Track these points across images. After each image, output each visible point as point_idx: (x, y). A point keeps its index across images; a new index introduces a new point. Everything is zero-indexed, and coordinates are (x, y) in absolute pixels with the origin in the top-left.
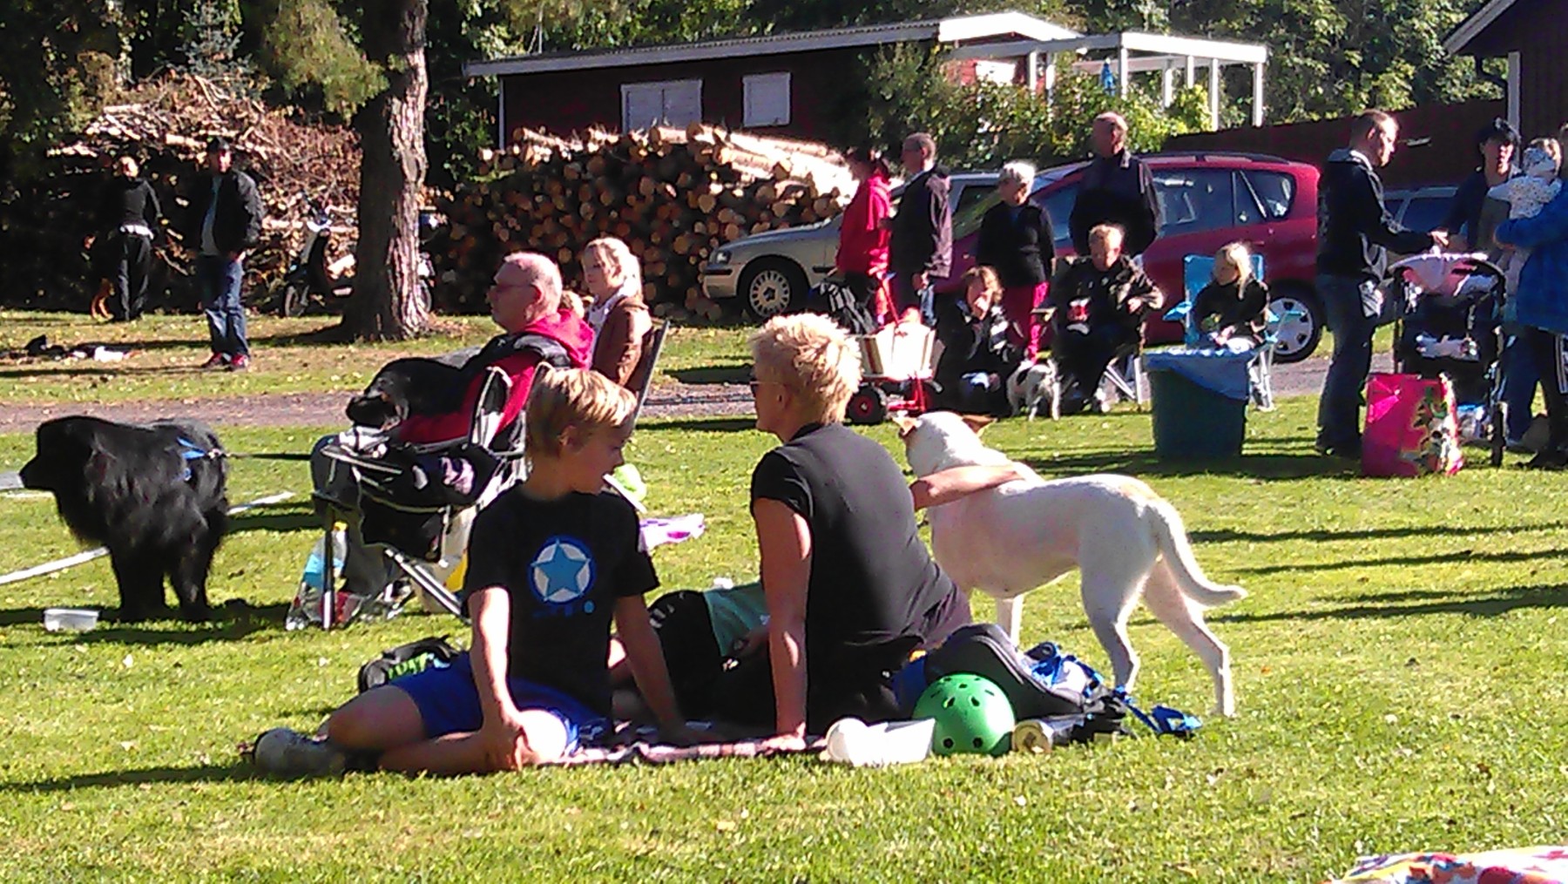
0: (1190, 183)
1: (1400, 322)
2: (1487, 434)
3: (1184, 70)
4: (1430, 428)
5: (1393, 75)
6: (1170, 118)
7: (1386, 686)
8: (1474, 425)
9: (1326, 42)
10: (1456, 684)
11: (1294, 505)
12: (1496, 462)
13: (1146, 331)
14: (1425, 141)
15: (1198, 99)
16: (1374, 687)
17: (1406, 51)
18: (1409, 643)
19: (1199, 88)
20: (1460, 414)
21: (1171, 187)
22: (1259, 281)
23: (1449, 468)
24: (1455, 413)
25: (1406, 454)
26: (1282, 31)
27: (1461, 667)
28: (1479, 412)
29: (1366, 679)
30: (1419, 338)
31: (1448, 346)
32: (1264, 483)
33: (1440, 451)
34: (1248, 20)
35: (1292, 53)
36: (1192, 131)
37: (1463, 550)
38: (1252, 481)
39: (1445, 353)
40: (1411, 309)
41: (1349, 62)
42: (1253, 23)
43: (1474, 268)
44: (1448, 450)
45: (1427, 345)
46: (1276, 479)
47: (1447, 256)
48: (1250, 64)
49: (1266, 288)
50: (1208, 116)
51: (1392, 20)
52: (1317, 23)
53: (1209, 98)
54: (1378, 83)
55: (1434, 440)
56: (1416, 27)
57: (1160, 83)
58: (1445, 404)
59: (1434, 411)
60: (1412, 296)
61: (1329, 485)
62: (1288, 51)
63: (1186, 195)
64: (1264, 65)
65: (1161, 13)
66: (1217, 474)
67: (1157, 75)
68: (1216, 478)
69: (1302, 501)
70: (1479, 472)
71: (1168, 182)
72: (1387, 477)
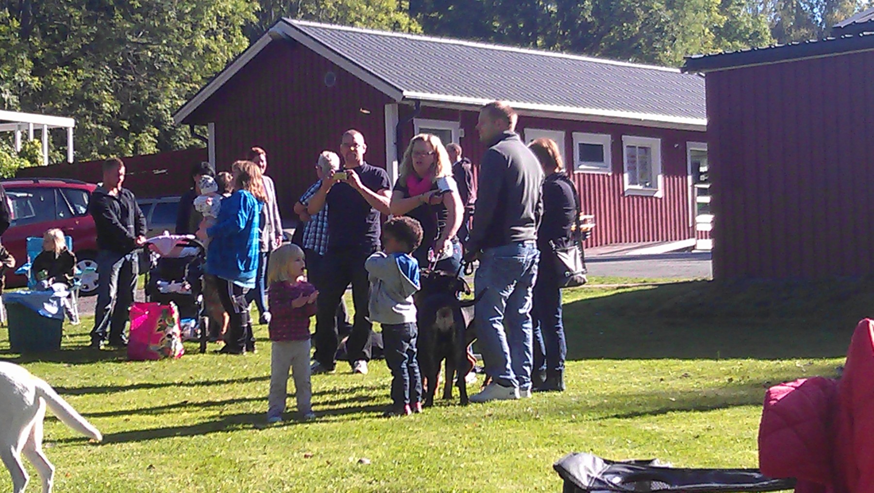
0: (30, 195)
1: (148, 273)
2: (197, 334)
3: (28, 130)
4: (166, 332)
5: (147, 134)
6: (20, 158)
7: (135, 481)
8: (190, 330)
9: (110, 115)
10: (175, 478)
11: (89, 378)
12: (203, 350)
13: (6, 281)
14: (164, 171)
15: (36, 147)
16: (129, 482)
17: (154, 121)
18: (150, 456)
19: (37, 141)
20: (182, 324)
21: (20, 197)
22: (70, 251)
23: (177, 354)
24: (179, 323)
25: (152, 347)
26: (84, 109)
27: (178, 469)
28: (193, 323)
29: (124, 478)
30: (159, 282)
31: (174, 287)
32: (72, 366)
33: (171, 345)
34: (65, 103)
35: (90, 121)
36: (33, 165)
37: (183, 401)
38: (66, 365)
39: (173, 290)
40: (154, 266)
41: (122, 127)
42: (67, 105)
43: (188, 243)
44: (176, 344)
45: (164, 286)
46: (79, 363)
47: (173, 237)
48: (66, 128)
49: (74, 255)
50: (42, 157)
51: (146, 104)
52: (104, 105)
53: (43, 147)
54: (138, 138)
55: (167, 339)
56: (159, 108)
57: (14, 138)
58: (173, 319)
59: (167, 323)
60: (154, 259)
61: (109, 366)
62: (87, 121)
63: (29, 202)
64: (74, 128)
65: (15, 99)
66: (46, 362)
67: (12, 133)
68: (45, 364)
69: (94, 375)
70: (193, 356)
71: (18, 195)
72: (142, 360)
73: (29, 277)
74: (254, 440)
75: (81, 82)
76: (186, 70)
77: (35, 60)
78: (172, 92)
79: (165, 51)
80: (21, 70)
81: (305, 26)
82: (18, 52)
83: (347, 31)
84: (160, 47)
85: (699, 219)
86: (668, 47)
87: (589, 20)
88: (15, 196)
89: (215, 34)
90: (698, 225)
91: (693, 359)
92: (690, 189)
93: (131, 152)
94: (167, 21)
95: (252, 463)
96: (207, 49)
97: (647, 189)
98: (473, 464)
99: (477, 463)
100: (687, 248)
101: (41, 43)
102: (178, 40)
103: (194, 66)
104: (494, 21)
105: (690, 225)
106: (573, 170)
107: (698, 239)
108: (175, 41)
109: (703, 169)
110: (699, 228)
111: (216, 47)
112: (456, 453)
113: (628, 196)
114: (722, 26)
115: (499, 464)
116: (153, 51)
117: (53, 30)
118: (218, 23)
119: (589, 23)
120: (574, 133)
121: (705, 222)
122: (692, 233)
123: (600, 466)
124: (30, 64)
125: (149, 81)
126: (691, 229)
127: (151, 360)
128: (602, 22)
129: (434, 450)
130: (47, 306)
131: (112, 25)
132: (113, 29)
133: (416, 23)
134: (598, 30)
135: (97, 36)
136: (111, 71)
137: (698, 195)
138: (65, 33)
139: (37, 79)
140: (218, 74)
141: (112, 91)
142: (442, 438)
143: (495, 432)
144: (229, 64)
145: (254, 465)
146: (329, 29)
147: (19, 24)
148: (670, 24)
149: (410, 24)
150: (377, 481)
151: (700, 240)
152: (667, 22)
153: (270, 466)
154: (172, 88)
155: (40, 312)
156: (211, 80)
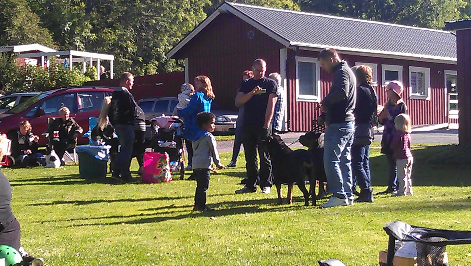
0: (91, 96)
2: (179, 170)
3: (89, 62)
4: (162, 169)
5: (152, 64)
6: (85, 76)
7: (147, 245)
8: (175, 167)
9: (132, 54)
10: (168, 244)
12: (182, 178)
13: (77, 140)
14: (162, 84)
15: (94, 70)
16: (144, 245)
17: (156, 57)
18: (155, 232)
19: (94, 67)
20: (171, 164)
21: (85, 97)
23: (168, 180)
24: (169, 163)
25: (155, 176)
26: (119, 51)
27: (170, 239)
28: (177, 163)
29: (141, 243)
30: (159, 141)
31: (167, 144)
32: (113, 186)
33: (165, 175)
34: (109, 47)
35: (122, 57)
36: (92, 80)
37: (171, 205)
38: (109, 185)
39: (166, 146)
40: (156, 133)
41: (139, 60)
42: (110, 49)
43: (175, 120)
44: (167, 175)
45: (161, 144)
46: (116, 184)
47: (167, 117)
48: (109, 61)
50: (97, 76)
51: (152, 48)
52: (129, 49)
53: (97, 70)
54: (147, 67)
55: (163, 172)
56: (159, 50)
57: (82, 66)
58: (166, 161)
59: (163, 163)
60: (157, 129)
61: (132, 186)
62: (120, 57)
63: (90, 99)
64: (114, 61)
65: (82, 45)
66: (99, 183)
67: (81, 63)
68: (98, 184)
69: (124, 191)
70: (176, 181)
71: (84, 95)
72: (150, 183)
73: (90, 138)
74: (210, 225)
75: (118, 37)
76: (174, 30)
77: (93, 25)
78: (166, 42)
79: (162, 20)
80: (86, 30)
81: (238, 6)
82: (85, 20)
83: (260, 9)
84: (160, 18)
85: (451, 112)
86: (434, 19)
87: (391, 4)
88: (83, 96)
89: (189, 11)
90: (450, 115)
91: (448, 186)
92: (446, 96)
93: (143, 74)
94: (163, 4)
95: (209, 237)
96: (185, 20)
97: (421, 95)
98: (329, 239)
99: (331, 238)
100: (444, 128)
101: (97, 15)
102: (169, 13)
103: (178, 28)
104: (339, 4)
105: (446, 116)
106: (382, 85)
107: (450, 123)
108: (168, 15)
109: (453, 85)
110: (451, 117)
111: (189, 19)
112: (319, 233)
113: (411, 100)
114: (464, 8)
115: (343, 239)
116: (156, 20)
117: (103, 8)
118: (191, 5)
119: (392, 5)
120: (382, 65)
121: (454, 114)
122: (446, 119)
123: (409, 229)
124: (91, 27)
125: (153, 36)
126: (446, 118)
127: (154, 183)
128: (398, 5)
129: (307, 231)
130: (100, 154)
131: (134, 6)
132: (135, 8)
133: (297, 5)
134: (396, 10)
135: (126, 11)
136: (133, 31)
137: (450, 99)
138: (109, 10)
139: (94, 34)
140: (190, 32)
141: (134, 41)
142: (312, 225)
143: (340, 223)
144: (196, 27)
145: (211, 238)
146: (250, 8)
147: (85, 5)
148: (436, 7)
149: (293, 6)
150: (277, 247)
151: (451, 124)
152: (435, 5)
153: (219, 238)
154: (165, 40)
155: (96, 156)
156: (186, 35)
